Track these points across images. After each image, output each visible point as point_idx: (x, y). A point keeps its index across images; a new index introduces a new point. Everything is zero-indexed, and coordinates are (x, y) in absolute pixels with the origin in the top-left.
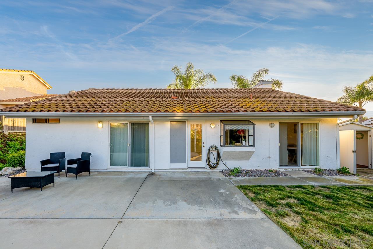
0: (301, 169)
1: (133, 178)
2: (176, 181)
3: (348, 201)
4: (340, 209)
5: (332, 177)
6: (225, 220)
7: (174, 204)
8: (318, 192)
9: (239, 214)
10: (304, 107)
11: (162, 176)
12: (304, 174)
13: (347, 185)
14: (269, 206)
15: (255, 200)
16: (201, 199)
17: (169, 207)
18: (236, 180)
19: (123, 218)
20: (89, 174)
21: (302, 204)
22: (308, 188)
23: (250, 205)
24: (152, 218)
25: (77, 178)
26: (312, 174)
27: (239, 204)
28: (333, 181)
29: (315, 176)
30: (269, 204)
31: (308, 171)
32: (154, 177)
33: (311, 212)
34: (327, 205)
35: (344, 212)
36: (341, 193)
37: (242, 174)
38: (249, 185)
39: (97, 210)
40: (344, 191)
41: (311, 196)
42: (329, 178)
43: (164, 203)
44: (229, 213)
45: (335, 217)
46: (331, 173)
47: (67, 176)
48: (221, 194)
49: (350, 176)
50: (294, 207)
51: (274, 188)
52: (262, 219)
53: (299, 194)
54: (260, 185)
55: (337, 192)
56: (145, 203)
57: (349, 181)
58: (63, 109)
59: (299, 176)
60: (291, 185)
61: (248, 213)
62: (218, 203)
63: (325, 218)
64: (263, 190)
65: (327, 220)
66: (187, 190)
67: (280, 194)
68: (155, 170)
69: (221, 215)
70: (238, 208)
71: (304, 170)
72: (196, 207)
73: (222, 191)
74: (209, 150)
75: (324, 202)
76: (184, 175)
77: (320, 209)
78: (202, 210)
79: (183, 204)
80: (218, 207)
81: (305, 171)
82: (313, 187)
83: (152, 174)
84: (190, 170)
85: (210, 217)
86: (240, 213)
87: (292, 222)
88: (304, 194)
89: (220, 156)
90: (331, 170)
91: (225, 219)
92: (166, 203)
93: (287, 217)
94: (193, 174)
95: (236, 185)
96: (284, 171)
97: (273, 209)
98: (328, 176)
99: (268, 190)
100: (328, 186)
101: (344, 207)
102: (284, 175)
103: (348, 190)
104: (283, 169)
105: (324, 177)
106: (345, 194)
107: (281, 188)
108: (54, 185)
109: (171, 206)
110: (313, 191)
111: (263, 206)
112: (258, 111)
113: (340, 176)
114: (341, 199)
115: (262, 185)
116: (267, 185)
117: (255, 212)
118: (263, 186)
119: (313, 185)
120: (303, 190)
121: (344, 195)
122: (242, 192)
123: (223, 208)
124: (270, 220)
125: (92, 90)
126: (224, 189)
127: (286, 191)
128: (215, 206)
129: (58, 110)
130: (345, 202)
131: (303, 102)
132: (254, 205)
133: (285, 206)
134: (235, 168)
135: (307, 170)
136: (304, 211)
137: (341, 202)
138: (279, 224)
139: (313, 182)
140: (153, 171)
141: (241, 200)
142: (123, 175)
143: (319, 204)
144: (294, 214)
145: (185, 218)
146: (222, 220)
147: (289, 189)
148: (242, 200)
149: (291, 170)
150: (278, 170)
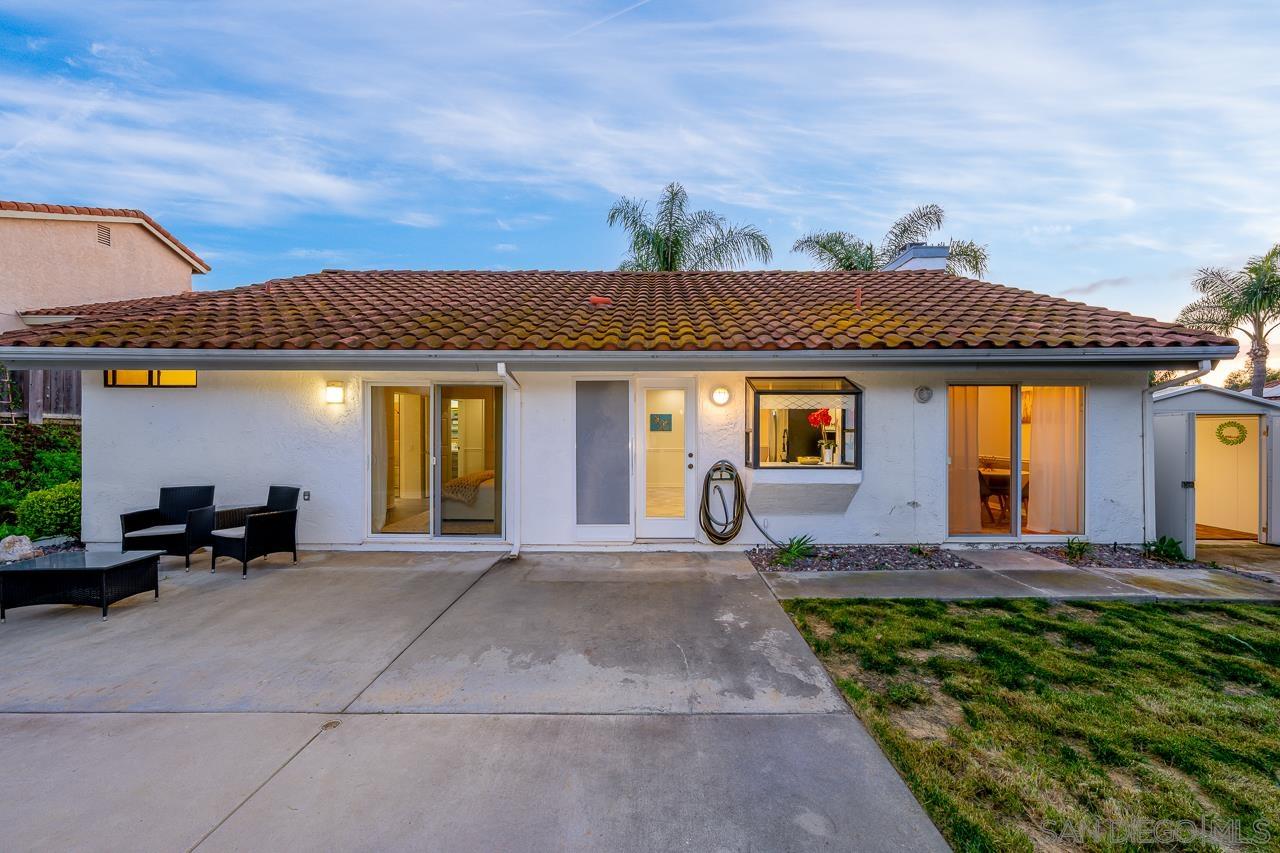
0: (1020, 546)
1: (440, 574)
2: (582, 583)
3: (1144, 654)
4: (1109, 679)
5: (1121, 571)
6: (697, 717)
7: (542, 661)
8: (1053, 622)
9: (755, 696)
10: (1032, 333)
11: (542, 568)
12: (1028, 559)
13: (1164, 600)
14: (869, 669)
15: (827, 649)
16: (643, 646)
17: (523, 671)
18: (788, 580)
19: (348, 710)
20: (295, 560)
21: (985, 663)
22: (1024, 608)
23: (803, 667)
24: (448, 710)
25: (245, 573)
26: (1053, 561)
27: (769, 664)
28: (1118, 584)
29: (1064, 567)
30: (870, 664)
31: (1044, 552)
32: (514, 569)
33: (1003, 691)
34: (1070, 666)
35: (1119, 691)
36: (1133, 623)
37: (817, 559)
38: (824, 597)
39: (269, 682)
40: (1145, 619)
41: (1025, 634)
42: (1107, 576)
43: (510, 658)
44: (722, 693)
45: (1079, 709)
46: (1119, 558)
47: (213, 567)
48: (719, 629)
49: (1181, 567)
50: (950, 675)
51: (905, 608)
52: (829, 718)
53: (984, 630)
54: (863, 596)
55: (1120, 621)
56: (446, 659)
57: (1173, 584)
58: (203, 337)
59: (1007, 569)
60: (969, 600)
61: (787, 695)
62: (699, 659)
63: (1045, 710)
64: (866, 614)
65: (1050, 718)
66: (608, 613)
67: (920, 630)
68: (522, 545)
69: (692, 699)
70: (761, 676)
71: (1034, 546)
72: (617, 673)
73: (728, 617)
74: (709, 478)
75: (1062, 657)
76: (618, 563)
77: (1039, 681)
78: (632, 682)
79: (574, 662)
80: (692, 672)
81: (1036, 551)
82: (1043, 605)
83: (509, 561)
84: (643, 548)
85: (648, 708)
86: (758, 695)
87: (927, 726)
88: (1002, 629)
89: (744, 500)
90: (1124, 549)
91: (699, 714)
92: (517, 659)
93: (917, 707)
94: (650, 560)
95: (780, 597)
96: (962, 552)
97: (880, 680)
98: (1107, 569)
99: (885, 616)
100: (1093, 603)
101: (1125, 674)
102: (956, 564)
103: (1160, 616)
104: (960, 543)
105: (1095, 570)
106: (1145, 629)
107: (932, 607)
108: (157, 596)
109: (531, 670)
110: (1039, 618)
111: (850, 669)
112: (869, 346)
113: (1149, 568)
114: (1125, 645)
115: (868, 597)
116: (888, 597)
117: (812, 690)
118: (875, 600)
119: (1045, 599)
120: (1006, 616)
121: (1141, 635)
122: (793, 621)
123: (707, 677)
124: (854, 720)
125: (330, 275)
126: (735, 612)
127: (946, 621)
128: (684, 669)
129: (183, 340)
130: (1135, 655)
131: (1034, 318)
132: (817, 668)
133: (921, 671)
134: (795, 541)
135: (1043, 546)
136: (980, 688)
137: (1120, 655)
138: (879, 733)
139: (1046, 588)
140: (515, 552)
141: (779, 648)
142: (409, 562)
143: (1043, 665)
144: (945, 698)
145: (563, 710)
146: (686, 718)
147: (961, 610)
148: (784, 649)
149: (989, 547)
150: (942, 547)
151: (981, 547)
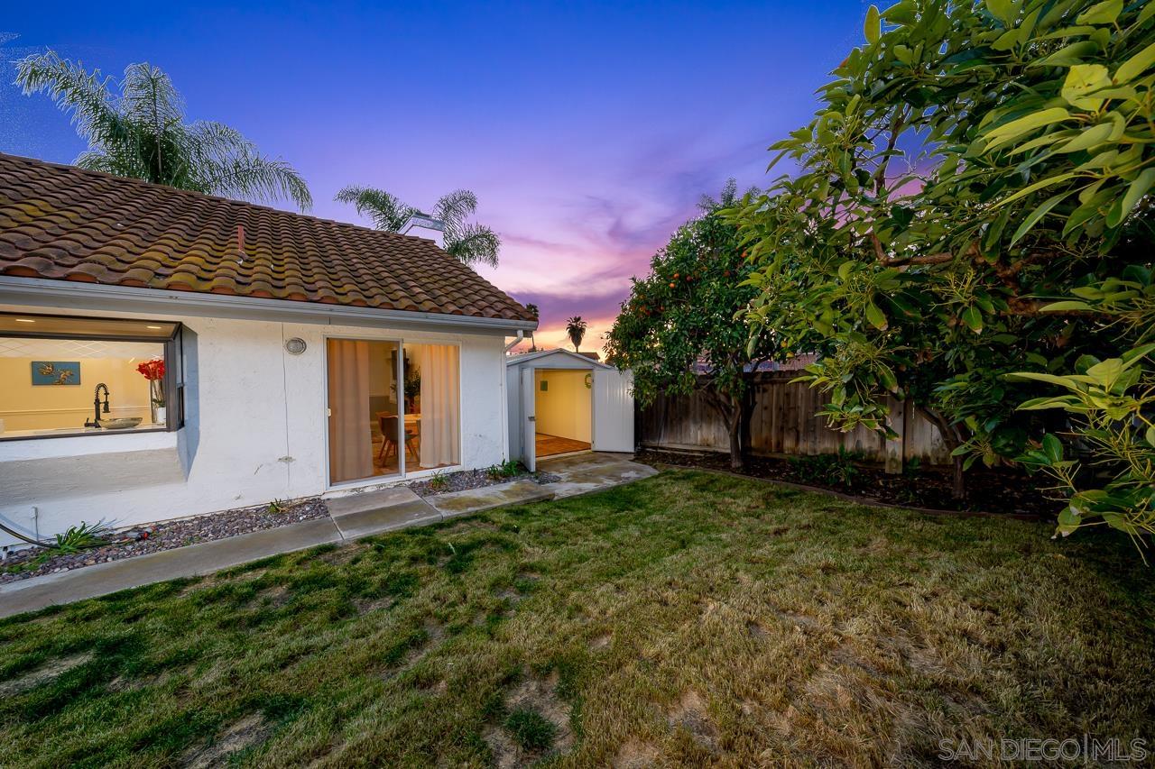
0: (406, 482)
26: (415, 494)
29: (412, 499)
31: (420, 486)
42: (431, 503)
46: (470, 481)
71: (418, 481)
81: (414, 486)
102: (302, 517)
104: (344, 491)
105: (432, 498)
113: (482, 486)
149: (375, 489)
150: (323, 498)
151: (367, 490)
